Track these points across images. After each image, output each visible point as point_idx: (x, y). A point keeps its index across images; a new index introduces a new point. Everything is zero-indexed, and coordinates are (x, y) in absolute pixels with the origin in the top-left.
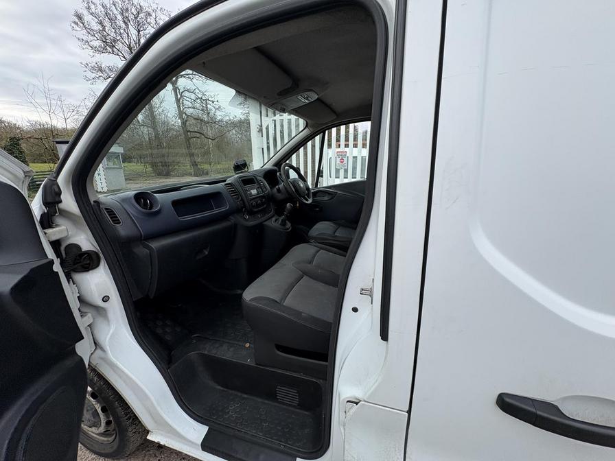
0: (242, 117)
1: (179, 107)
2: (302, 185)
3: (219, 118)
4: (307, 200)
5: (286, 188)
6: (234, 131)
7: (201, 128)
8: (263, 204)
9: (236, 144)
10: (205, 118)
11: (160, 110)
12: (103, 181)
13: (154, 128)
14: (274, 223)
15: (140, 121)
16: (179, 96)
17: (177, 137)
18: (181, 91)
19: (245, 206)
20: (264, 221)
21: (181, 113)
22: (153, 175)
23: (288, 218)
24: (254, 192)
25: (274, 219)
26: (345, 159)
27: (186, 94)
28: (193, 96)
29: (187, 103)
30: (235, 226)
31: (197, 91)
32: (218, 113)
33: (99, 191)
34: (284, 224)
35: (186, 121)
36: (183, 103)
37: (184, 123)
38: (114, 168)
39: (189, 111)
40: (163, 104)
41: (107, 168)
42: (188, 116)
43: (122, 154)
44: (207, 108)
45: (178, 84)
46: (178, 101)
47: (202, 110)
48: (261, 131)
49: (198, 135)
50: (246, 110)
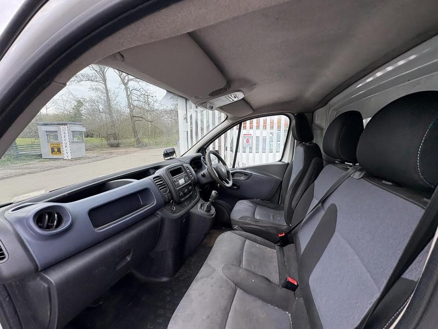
0: (173, 108)
1: (129, 100)
2: (223, 170)
3: (156, 108)
4: (228, 183)
5: (209, 173)
6: (166, 116)
7: (144, 114)
8: (189, 191)
9: (168, 125)
10: (147, 107)
11: (115, 102)
12: (69, 151)
13: (110, 113)
14: (200, 209)
15: (101, 110)
16: (129, 93)
17: (126, 120)
18: (130, 90)
19: (172, 198)
20: (190, 209)
21: (129, 104)
22: (107, 146)
23: (213, 204)
24: (182, 181)
25: (199, 205)
26: (250, 140)
27: (134, 92)
28: (139, 93)
29: (134, 98)
30: (162, 220)
31: (142, 90)
32: (156, 104)
33: (65, 158)
34: (208, 210)
35: (133, 110)
36: (131, 98)
37: (131, 111)
38: (77, 142)
39: (135, 103)
40: (117, 98)
41: (72, 142)
42: (134, 106)
43: (84, 132)
44: (148, 101)
45: (128, 85)
46: (128, 96)
47: (145, 102)
48: (186, 118)
49: (141, 119)
50: (175, 103)
